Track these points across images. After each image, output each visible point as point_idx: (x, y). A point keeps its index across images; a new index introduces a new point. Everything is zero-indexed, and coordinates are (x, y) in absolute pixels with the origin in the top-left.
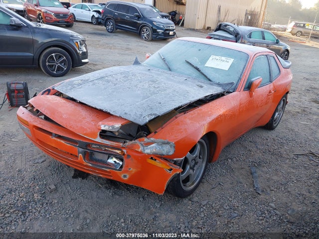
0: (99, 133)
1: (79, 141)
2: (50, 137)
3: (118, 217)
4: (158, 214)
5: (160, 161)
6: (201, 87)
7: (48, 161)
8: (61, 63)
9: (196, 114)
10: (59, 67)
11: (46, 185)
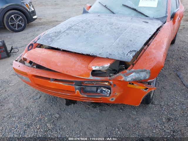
0: (90, 73)
1: (75, 81)
2: (49, 81)
3: (112, 127)
4: (138, 119)
5: (138, 84)
6: (147, 23)
7: (43, 96)
8: (19, 21)
9: (155, 44)
10: (18, 25)
11: (51, 115)
